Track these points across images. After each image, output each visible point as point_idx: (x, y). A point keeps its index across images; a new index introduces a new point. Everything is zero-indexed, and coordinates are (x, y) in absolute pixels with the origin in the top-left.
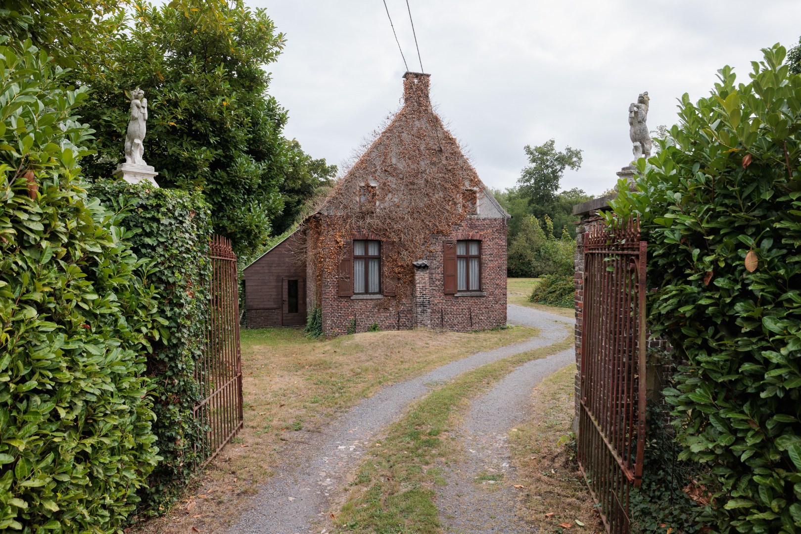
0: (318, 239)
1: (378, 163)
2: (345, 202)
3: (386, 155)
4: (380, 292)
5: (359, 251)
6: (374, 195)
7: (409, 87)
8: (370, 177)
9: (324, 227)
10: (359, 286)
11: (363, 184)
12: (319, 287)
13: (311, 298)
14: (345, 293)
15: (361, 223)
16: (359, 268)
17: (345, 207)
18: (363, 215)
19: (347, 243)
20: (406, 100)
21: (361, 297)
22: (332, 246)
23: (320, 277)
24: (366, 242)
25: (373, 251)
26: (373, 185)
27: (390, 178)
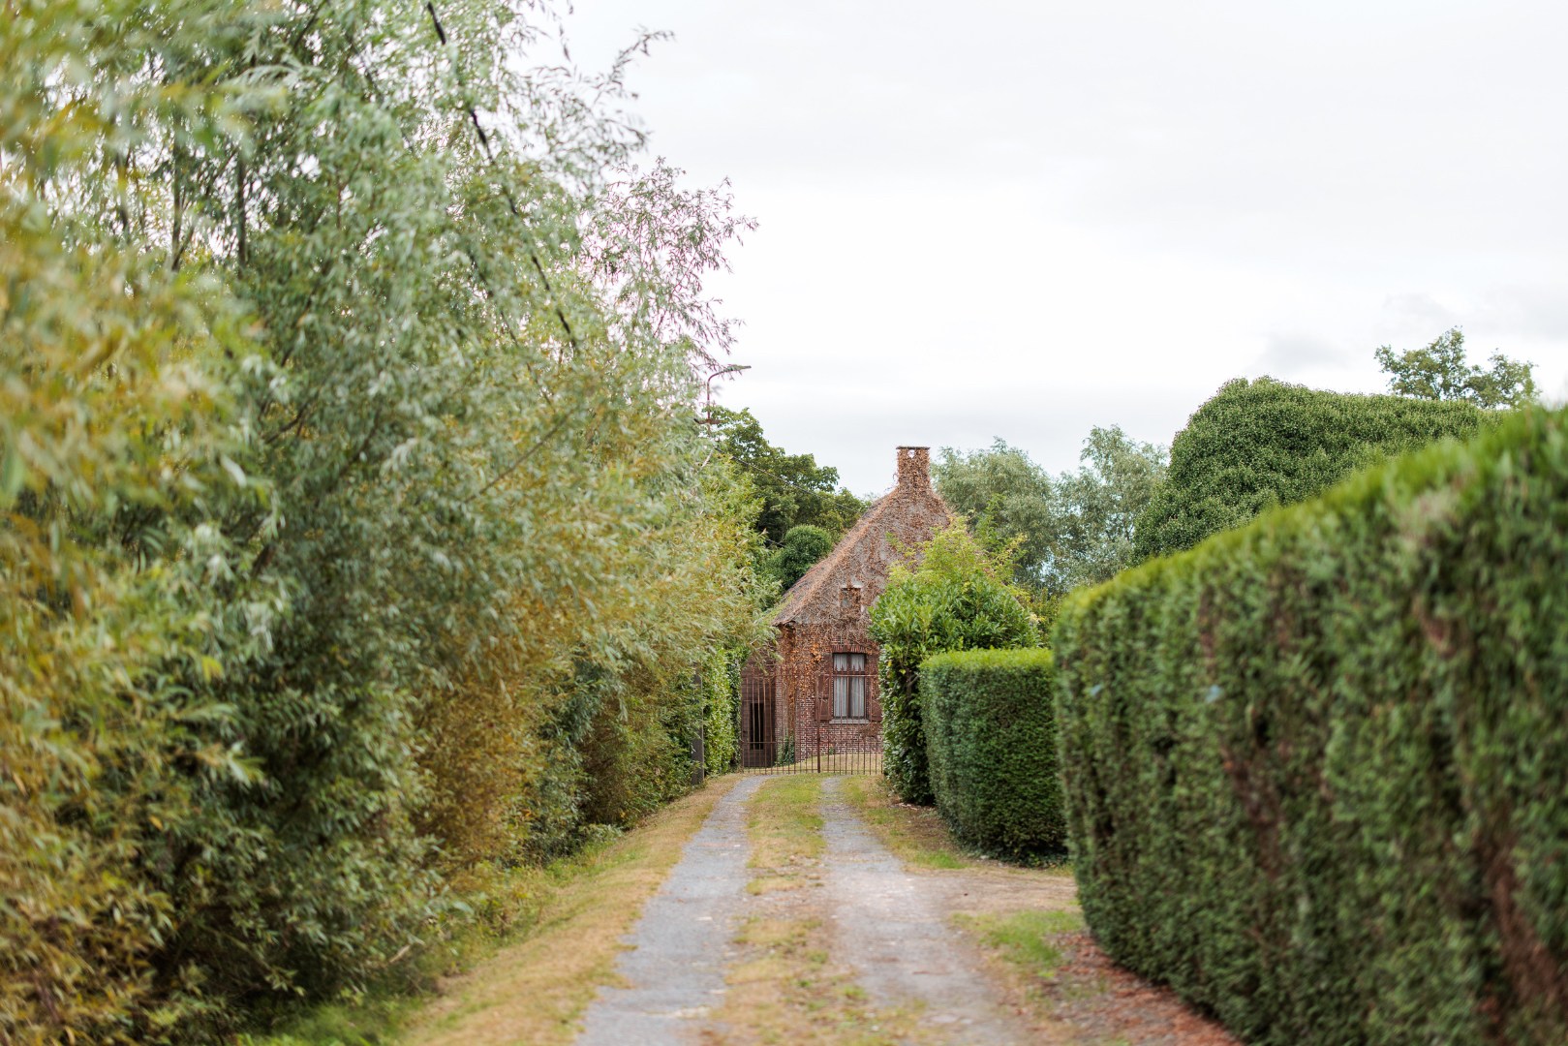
0: (791, 651)
1: (863, 559)
2: (822, 607)
3: (873, 550)
4: (866, 716)
5: (840, 664)
6: (858, 599)
7: (904, 463)
8: (853, 577)
9: (798, 638)
10: (840, 708)
11: (845, 586)
12: (792, 712)
13: (782, 724)
14: (823, 716)
15: (840, 633)
16: (840, 687)
17: (824, 614)
18: (844, 624)
19: (826, 657)
20: (900, 480)
21: (844, 721)
22: (808, 661)
23: (793, 698)
24: (849, 655)
25: (857, 664)
26: (856, 586)
27: (878, 578)
